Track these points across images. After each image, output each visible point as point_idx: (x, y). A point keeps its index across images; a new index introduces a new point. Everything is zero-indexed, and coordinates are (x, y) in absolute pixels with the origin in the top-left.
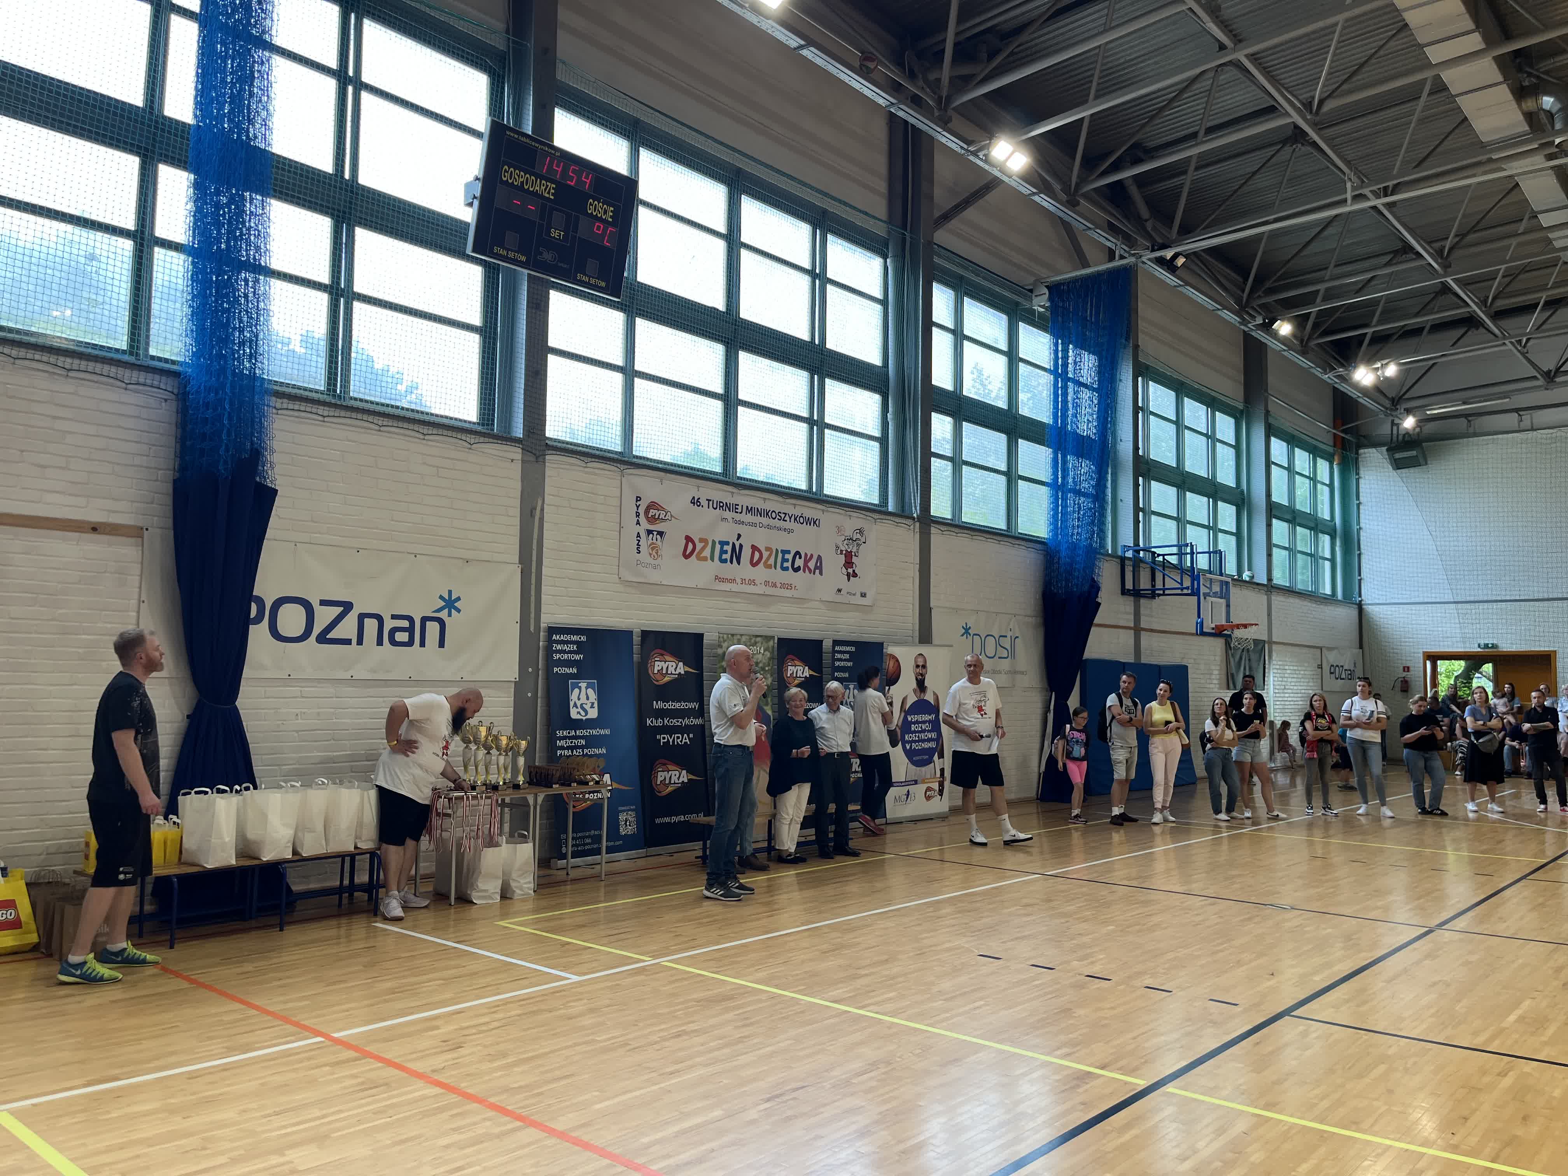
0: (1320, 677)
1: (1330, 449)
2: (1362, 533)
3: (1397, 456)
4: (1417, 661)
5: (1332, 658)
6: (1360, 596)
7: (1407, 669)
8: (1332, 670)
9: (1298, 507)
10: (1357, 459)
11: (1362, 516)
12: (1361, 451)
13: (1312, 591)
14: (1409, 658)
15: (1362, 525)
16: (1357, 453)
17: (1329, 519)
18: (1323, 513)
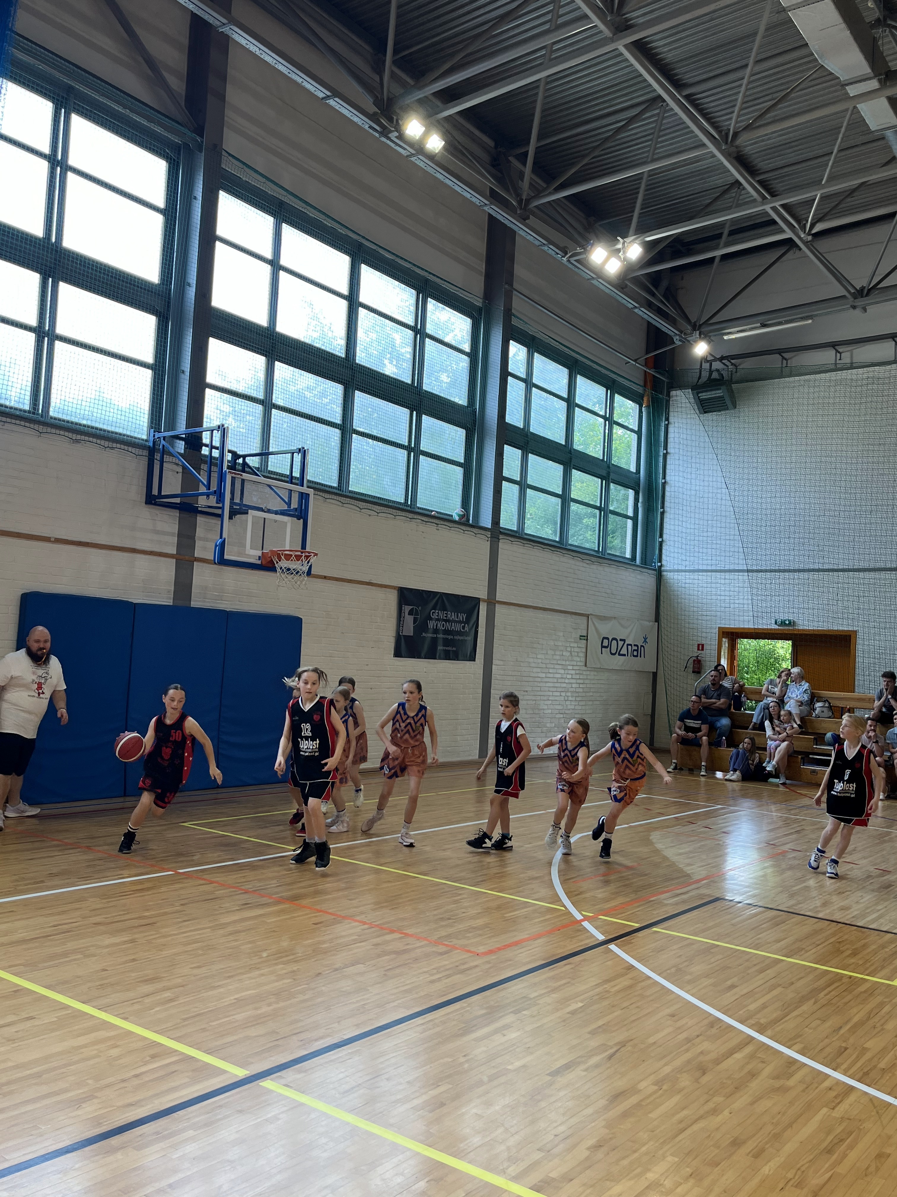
0: (584, 650)
1: (640, 390)
2: (668, 488)
3: (704, 396)
4: (711, 640)
5: (606, 629)
6: (660, 560)
7: (700, 647)
8: (606, 643)
9: (576, 447)
10: (668, 401)
11: (668, 467)
12: (673, 393)
13: (598, 551)
14: (704, 635)
15: (668, 478)
16: (668, 395)
17: (635, 471)
18: (629, 464)
